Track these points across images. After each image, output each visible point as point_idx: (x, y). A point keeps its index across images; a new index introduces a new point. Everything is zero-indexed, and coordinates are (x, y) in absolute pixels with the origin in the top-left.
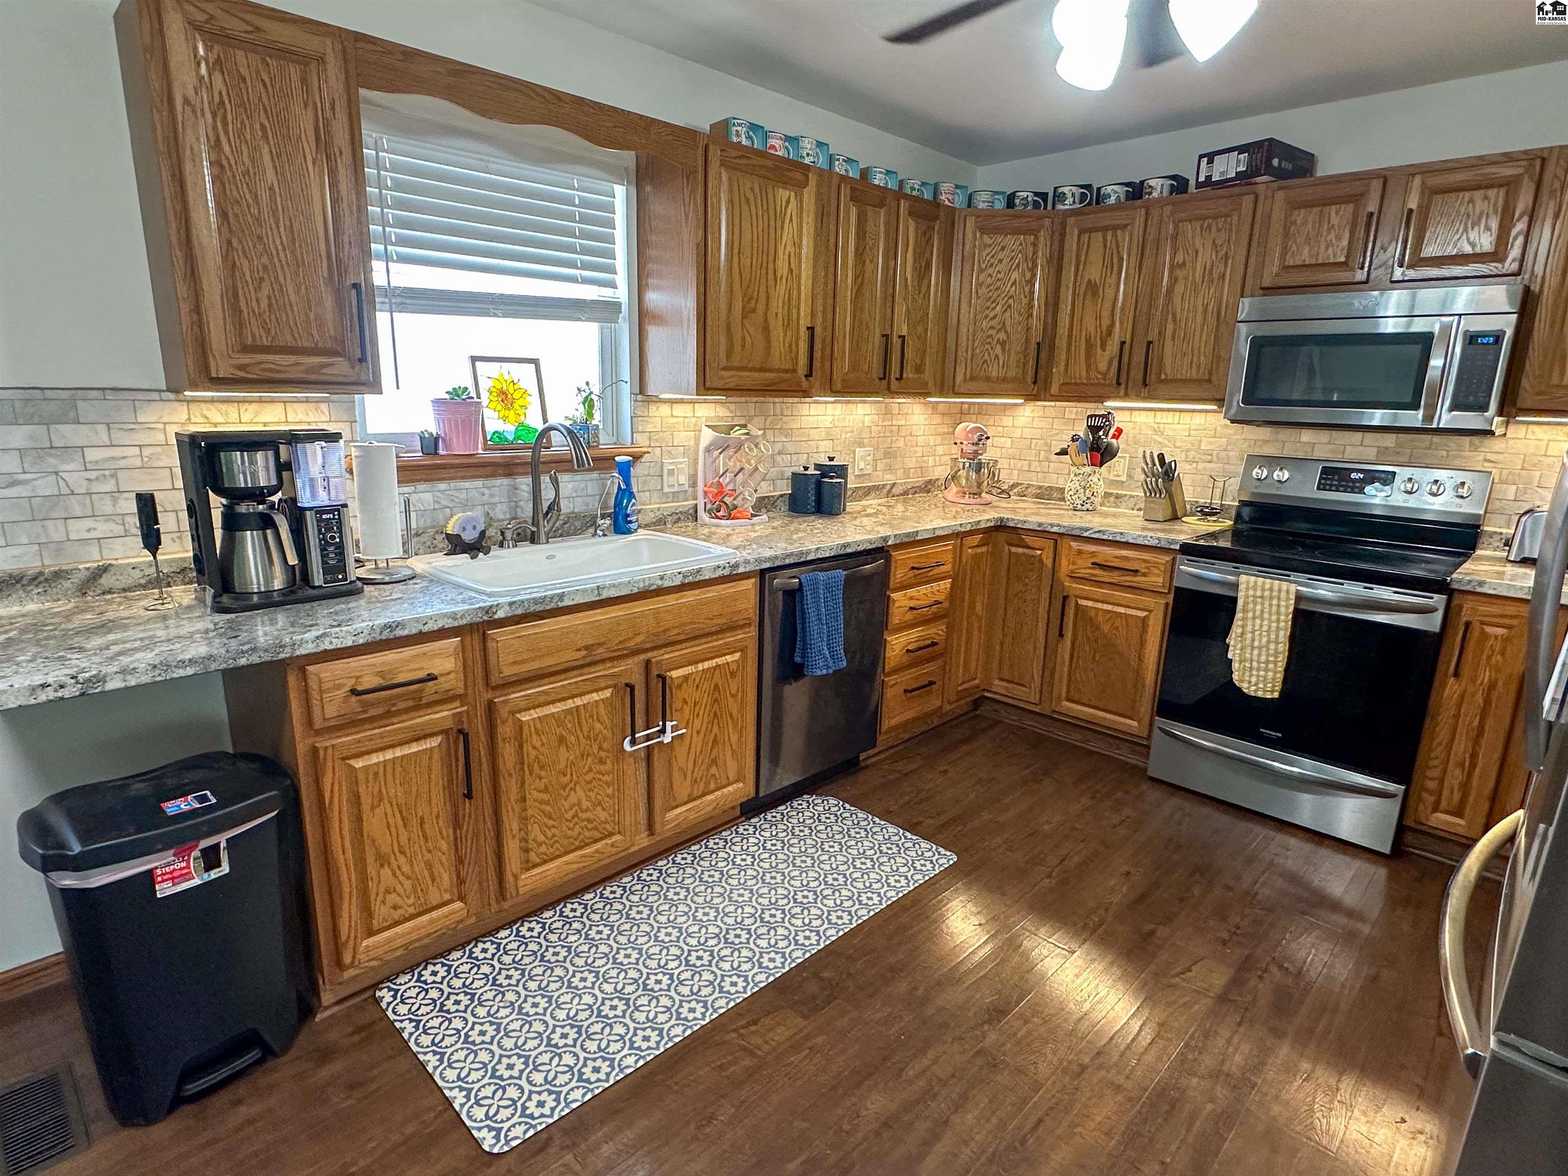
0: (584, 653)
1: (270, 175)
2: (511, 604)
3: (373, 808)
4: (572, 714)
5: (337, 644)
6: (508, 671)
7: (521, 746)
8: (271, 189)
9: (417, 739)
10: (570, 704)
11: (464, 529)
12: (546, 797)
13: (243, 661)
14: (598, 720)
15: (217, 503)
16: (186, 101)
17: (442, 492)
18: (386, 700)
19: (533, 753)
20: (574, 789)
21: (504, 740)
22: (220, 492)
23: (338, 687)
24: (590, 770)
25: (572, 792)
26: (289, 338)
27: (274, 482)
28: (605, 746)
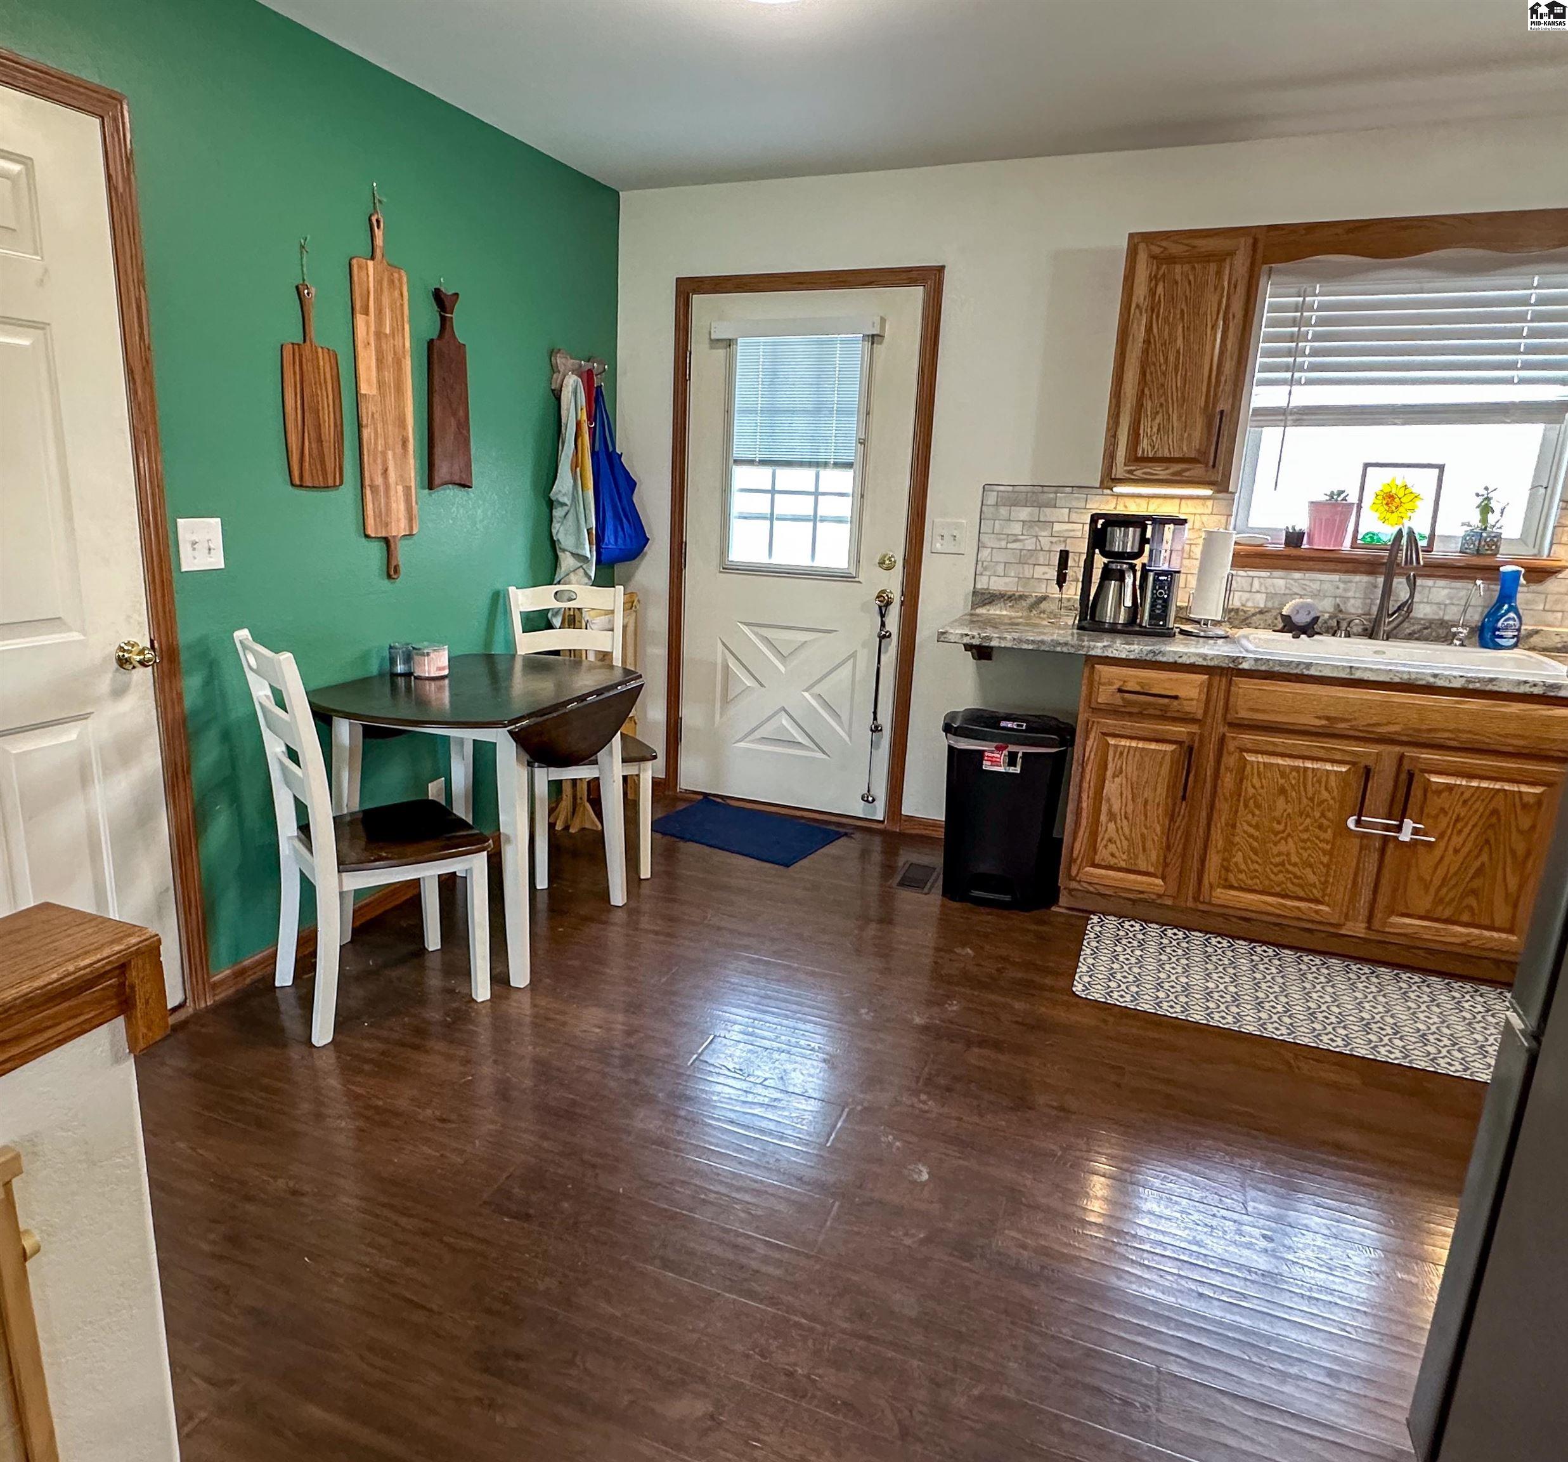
0: (1324, 722)
1: (1180, 342)
2: (1256, 660)
3: (1114, 776)
4: (1298, 772)
5: (1116, 654)
6: (1243, 714)
7: (1241, 781)
8: (1178, 352)
9: (1157, 741)
10: (1299, 763)
11: (1298, 612)
12: (1257, 834)
13: (1059, 649)
14: (1326, 789)
15: (1100, 561)
16: (1138, 306)
17: (1295, 580)
18: (1140, 704)
19: (1251, 791)
20: (1286, 840)
21: (1226, 768)
22: (1104, 554)
23: (1111, 684)
24: (1306, 830)
25: (1283, 842)
26: (1166, 451)
27: (1136, 550)
28: (1330, 815)
